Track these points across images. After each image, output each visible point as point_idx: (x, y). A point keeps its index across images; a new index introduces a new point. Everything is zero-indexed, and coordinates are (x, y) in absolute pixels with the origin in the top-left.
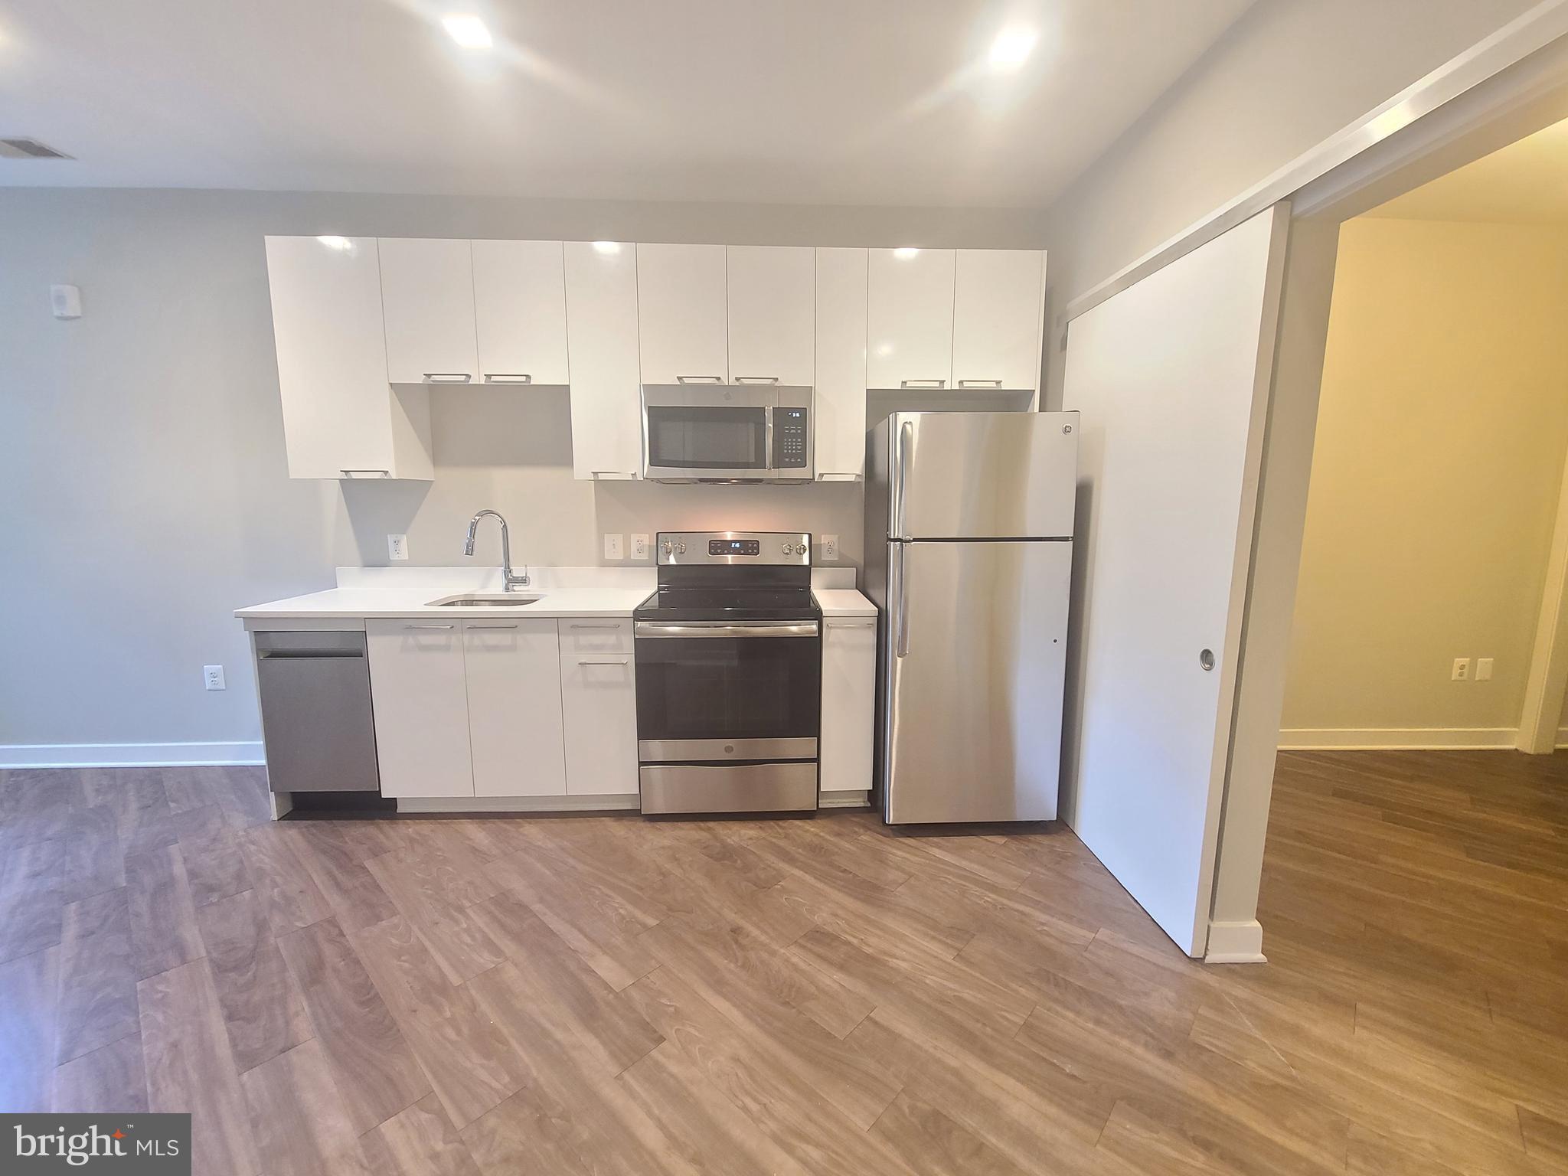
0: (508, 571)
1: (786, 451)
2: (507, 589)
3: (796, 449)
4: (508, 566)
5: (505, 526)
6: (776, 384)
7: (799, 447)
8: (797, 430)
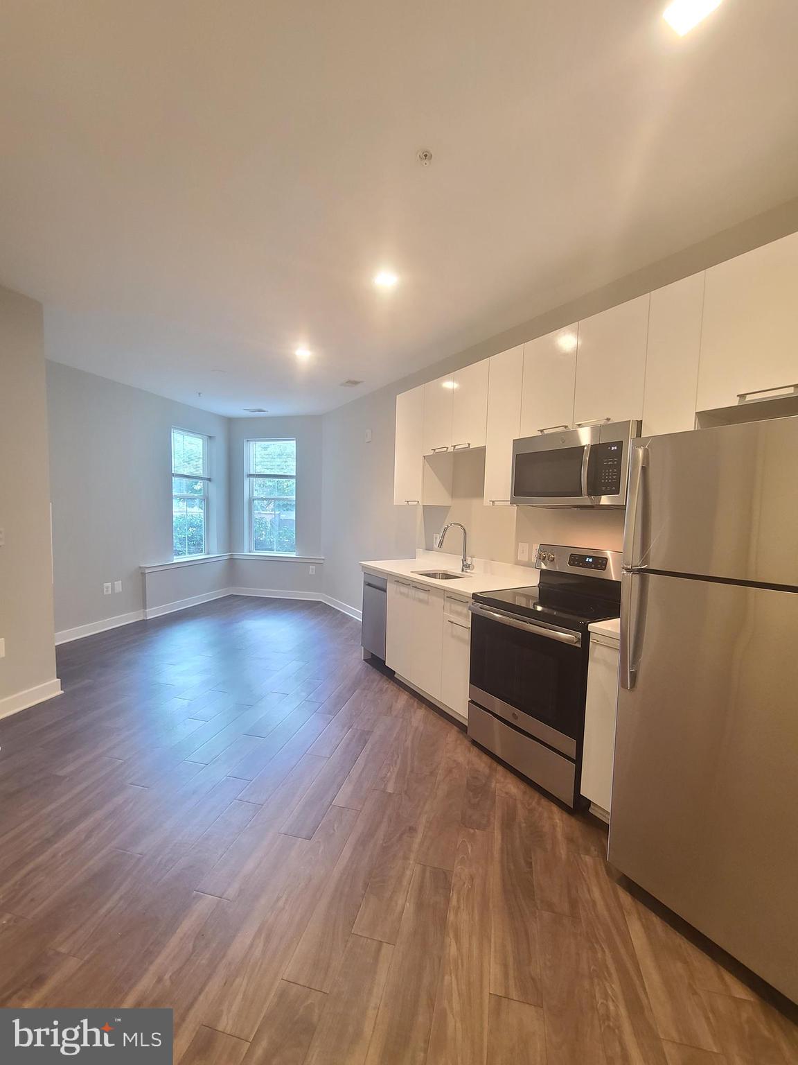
0: (464, 560)
1: (603, 481)
2: (463, 570)
3: (612, 479)
4: (465, 557)
5: (465, 531)
6: (609, 423)
7: (614, 477)
8: (613, 461)
